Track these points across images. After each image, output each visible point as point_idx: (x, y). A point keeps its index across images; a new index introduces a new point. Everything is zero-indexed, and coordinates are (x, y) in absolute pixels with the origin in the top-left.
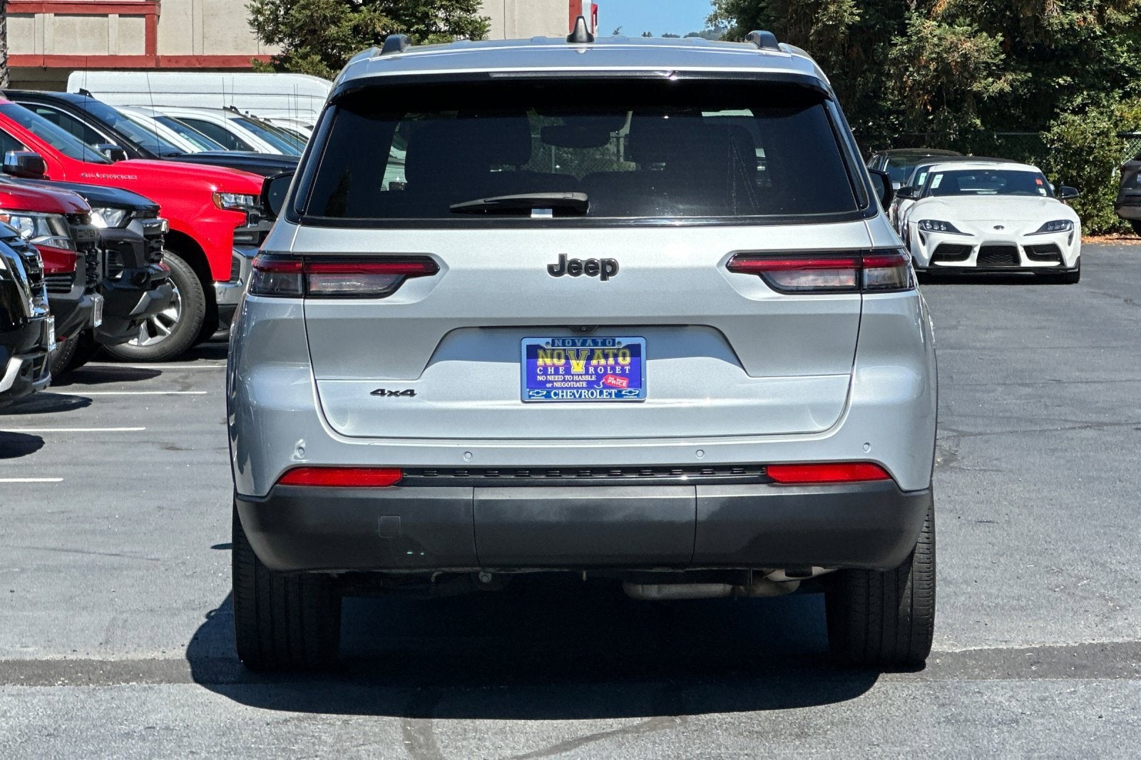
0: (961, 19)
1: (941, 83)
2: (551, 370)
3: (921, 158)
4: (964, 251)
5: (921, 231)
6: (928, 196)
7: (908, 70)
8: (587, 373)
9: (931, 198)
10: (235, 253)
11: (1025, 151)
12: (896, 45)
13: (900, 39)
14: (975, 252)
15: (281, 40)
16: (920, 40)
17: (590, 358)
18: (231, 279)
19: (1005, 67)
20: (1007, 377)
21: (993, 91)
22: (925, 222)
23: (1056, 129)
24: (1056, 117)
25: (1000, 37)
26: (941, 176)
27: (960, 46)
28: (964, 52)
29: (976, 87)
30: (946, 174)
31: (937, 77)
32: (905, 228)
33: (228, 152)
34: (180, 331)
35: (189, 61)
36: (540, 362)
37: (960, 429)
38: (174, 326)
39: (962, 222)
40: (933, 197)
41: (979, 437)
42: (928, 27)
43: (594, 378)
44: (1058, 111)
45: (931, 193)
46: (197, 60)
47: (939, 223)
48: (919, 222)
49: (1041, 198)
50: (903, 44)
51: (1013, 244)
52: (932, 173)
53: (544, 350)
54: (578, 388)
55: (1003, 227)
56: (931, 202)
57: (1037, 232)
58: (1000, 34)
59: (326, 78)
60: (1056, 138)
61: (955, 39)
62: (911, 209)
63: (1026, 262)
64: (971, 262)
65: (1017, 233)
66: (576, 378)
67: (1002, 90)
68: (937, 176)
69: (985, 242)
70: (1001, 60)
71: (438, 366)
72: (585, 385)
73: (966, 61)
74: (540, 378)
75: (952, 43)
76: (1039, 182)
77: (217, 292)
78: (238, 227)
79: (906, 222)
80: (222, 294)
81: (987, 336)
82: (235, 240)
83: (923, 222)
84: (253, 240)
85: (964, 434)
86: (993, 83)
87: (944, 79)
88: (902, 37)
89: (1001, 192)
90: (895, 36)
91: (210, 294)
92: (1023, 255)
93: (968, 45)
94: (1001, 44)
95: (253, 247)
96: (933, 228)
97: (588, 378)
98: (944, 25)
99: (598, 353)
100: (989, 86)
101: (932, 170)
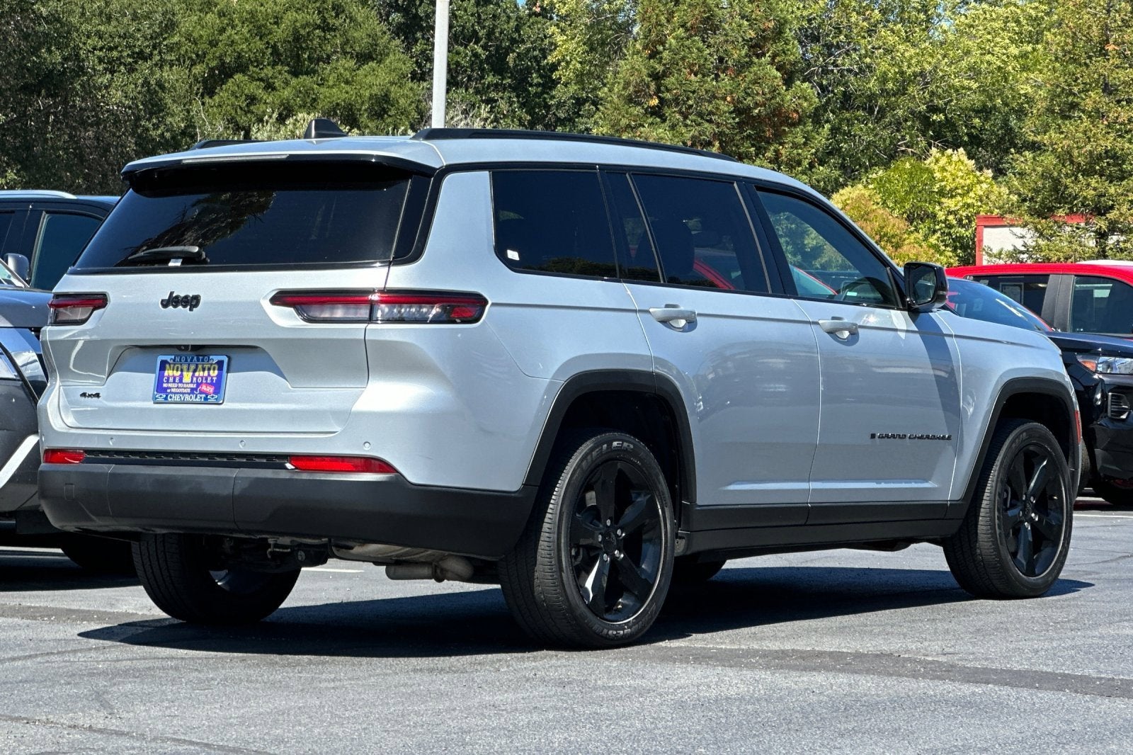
2: (171, 380)
8: (192, 382)
17: (195, 371)
36: (166, 373)
43: (195, 386)
53: (170, 364)
54: (183, 394)
66: (185, 386)
71: (115, 375)
72: (189, 391)
74: (165, 385)
97: (192, 386)
99: (200, 366)
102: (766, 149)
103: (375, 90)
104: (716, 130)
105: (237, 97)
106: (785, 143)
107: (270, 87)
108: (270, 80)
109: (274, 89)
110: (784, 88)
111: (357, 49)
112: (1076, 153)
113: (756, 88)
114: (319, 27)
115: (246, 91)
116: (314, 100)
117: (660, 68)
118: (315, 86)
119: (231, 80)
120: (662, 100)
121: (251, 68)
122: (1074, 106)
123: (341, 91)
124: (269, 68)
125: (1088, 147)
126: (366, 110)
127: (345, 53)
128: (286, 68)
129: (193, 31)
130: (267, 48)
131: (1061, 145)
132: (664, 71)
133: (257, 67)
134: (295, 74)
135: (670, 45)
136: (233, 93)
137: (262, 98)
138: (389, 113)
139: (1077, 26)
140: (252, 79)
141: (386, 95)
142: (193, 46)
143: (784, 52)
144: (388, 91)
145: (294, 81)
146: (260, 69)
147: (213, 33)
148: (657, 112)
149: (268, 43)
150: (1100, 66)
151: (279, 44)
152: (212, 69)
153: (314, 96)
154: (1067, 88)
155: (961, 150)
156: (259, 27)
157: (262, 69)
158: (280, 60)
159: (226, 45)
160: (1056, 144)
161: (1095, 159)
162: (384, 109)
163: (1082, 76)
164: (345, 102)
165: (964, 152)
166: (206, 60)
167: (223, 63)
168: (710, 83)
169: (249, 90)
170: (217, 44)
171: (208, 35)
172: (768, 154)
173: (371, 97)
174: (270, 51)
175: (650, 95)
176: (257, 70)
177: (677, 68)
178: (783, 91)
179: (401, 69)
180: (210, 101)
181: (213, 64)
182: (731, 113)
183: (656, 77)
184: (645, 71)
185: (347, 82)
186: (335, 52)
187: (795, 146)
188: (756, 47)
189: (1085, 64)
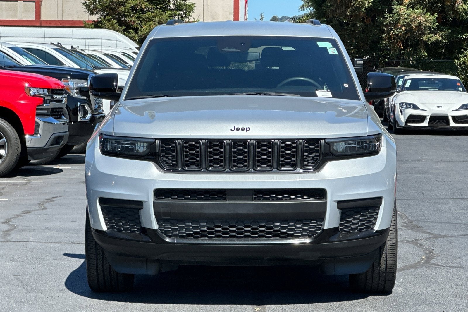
0: (418, 6)
1: (408, 36)
3: (400, 72)
4: (422, 119)
5: (401, 108)
6: (404, 91)
7: (392, 30)
9: (406, 92)
10: (37, 120)
11: (447, 69)
12: (387, 18)
13: (389, 15)
14: (427, 119)
15: (97, 13)
16: (399, 15)
18: (35, 134)
19: (438, 29)
20: (453, 193)
21: (433, 40)
22: (402, 103)
23: (462, 59)
24: (462, 53)
25: (436, 15)
26: (410, 81)
27: (418, 19)
28: (419, 21)
29: (425, 38)
30: (413, 80)
31: (406, 33)
32: (393, 106)
33: (48, 65)
34: (6, 161)
35: (56, 23)
37: (433, 232)
38: (3, 158)
39: (421, 104)
40: (406, 91)
41: (445, 239)
42: (402, 10)
44: (463, 50)
45: (405, 89)
46: (60, 23)
47: (410, 104)
48: (400, 104)
49: (459, 92)
50: (390, 17)
51: (446, 115)
52: (406, 79)
55: (441, 107)
56: (405, 94)
57: (458, 109)
58: (436, 14)
59: (117, 31)
60: (462, 63)
61: (415, 16)
62: (395, 97)
63: (453, 124)
64: (425, 124)
65: (448, 109)
67: (437, 39)
68: (408, 81)
69: (432, 114)
70: (436, 26)
73: (420, 26)
75: (414, 17)
76: (459, 84)
77: (27, 140)
78: (39, 106)
79: (393, 103)
80: (30, 141)
81: (438, 166)
82: (36, 113)
83: (401, 104)
84: (48, 112)
85: (436, 236)
86: (433, 36)
87: (409, 34)
88: (390, 14)
89: (440, 89)
90: (386, 14)
91: (23, 142)
92: (451, 120)
93: (421, 19)
94: (437, 18)
95: (47, 116)
96: (406, 107)
98: (410, 9)
100: (430, 38)
101: (406, 78)
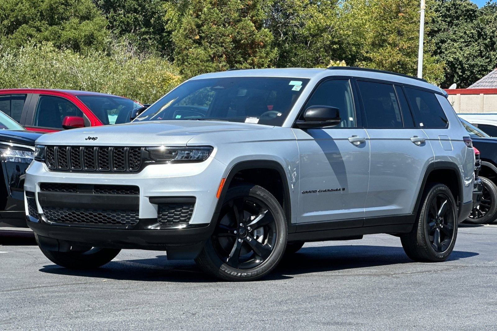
102: (248, 59)
103: (87, 33)
104: (224, 50)
105: (23, 35)
106: (257, 56)
107: (39, 30)
108: (39, 27)
109: (41, 31)
110: (257, 31)
111: (81, 14)
112: (384, 62)
113: (243, 32)
114: (62, 4)
115: (27, 32)
116: (59, 37)
117: (200, 22)
118: (60, 31)
119: (20, 27)
120: (201, 37)
121: (30, 22)
122: (385, 41)
123: (71, 33)
124: (39, 22)
125: (390, 60)
126: (83, 42)
127: (75, 15)
128: (47, 22)
129: (3, 5)
130: (38, 13)
131: (378, 58)
132: (202, 24)
133: (33, 21)
134: (51, 25)
135: (204, 12)
136: (22, 33)
137: (35, 36)
138: (94, 43)
139: (386, 5)
140: (31, 27)
141: (92, 35)
142: (3, 12)
143: (257, 15)
144: (93, 33)
145: (50, 28)
146: (34, 22)
147: (12, 6)
148: (199, 43)
149: (38, 10)
150: (396, 23)
151: (43, 11)
152: (13, 22)
153: (59, 35)
154: (381, 32)
155: (343, 61)
156: (34, 3)
157: (36, 22)
158: (44, 18)
159: (18, 11)
160: (376, 58)
161: (393, 65)
162: (91, 41)
163: (388, 28)
164: (73, 38)
165: (345, 62)
166: (9, 18)
167: (18, 19)
168: (221, 28)
169: (29, 31)
170: (15, 11)
171: (10, 7)
172: (249, 61)
173: (85, 36)
174: (39, 14)
175: (196, 34)
176: (33, 22)
177: (208, 22)
178: (256, 33)
179: (100, 23)
180: (11, 36)
181: (13, 20)
182: (231, 42)
183: (199, 26)
184: (193, 23)
185: (75, 29)
186: (71, 15)
187: (261, 57)
188: (243, 13)
189: (390, 22)
